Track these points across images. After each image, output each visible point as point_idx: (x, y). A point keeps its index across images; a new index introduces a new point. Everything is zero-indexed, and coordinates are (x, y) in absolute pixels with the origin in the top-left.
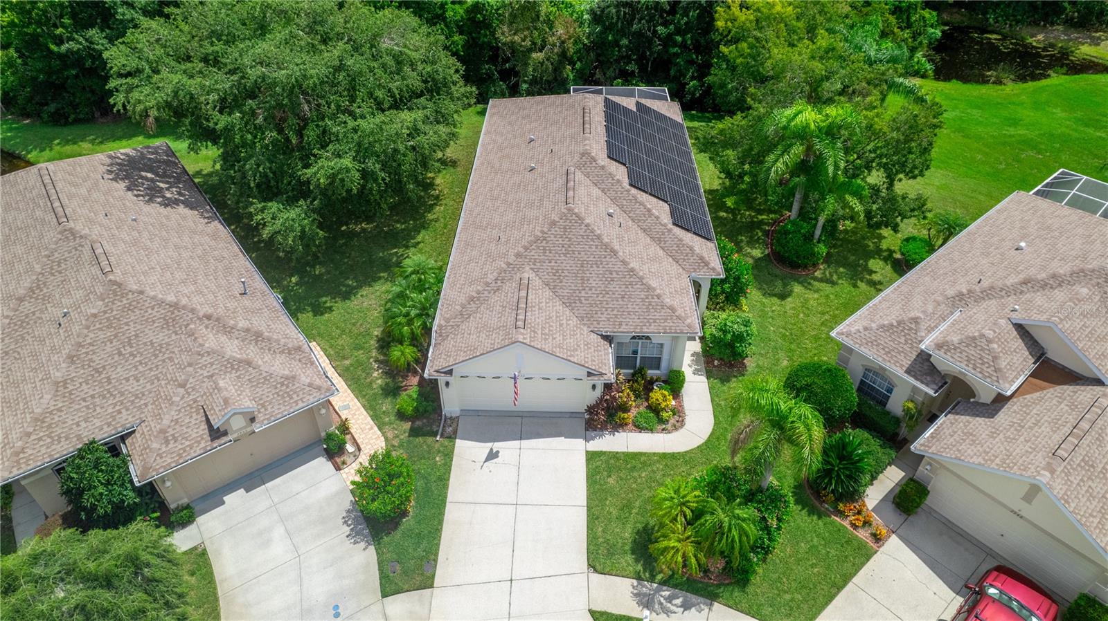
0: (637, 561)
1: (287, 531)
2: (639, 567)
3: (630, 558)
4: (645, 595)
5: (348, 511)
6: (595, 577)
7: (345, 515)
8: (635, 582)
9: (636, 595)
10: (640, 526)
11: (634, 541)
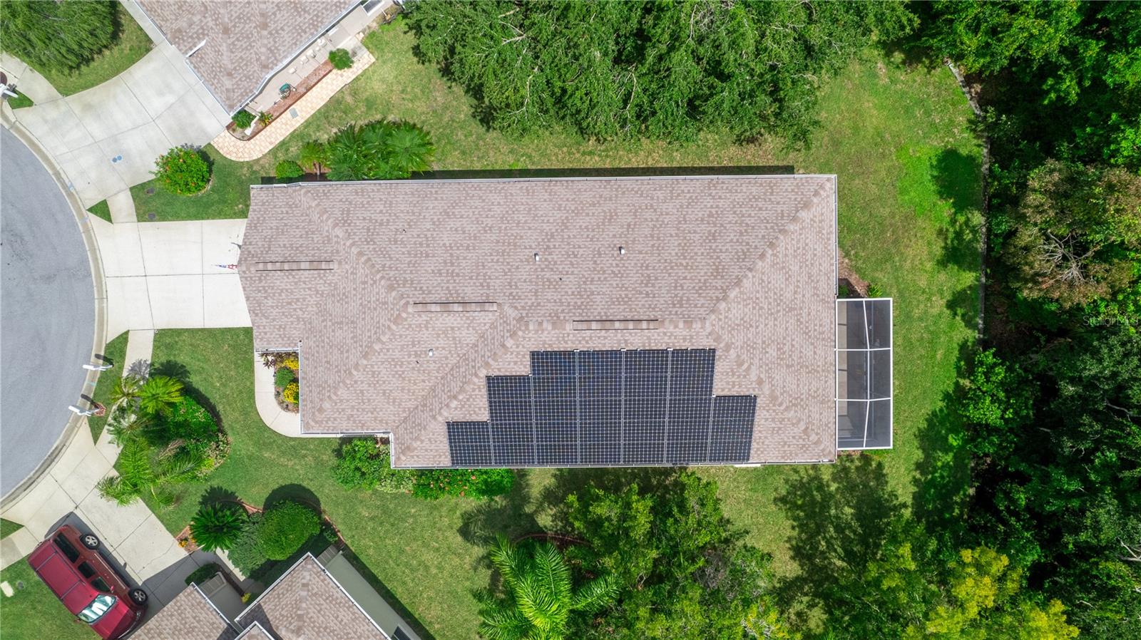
0: (162, 364)
1: (173, 104)
2: (157, 366)
3: (164, 359)
4: (140, 368)
5: (192, 146)
6: (151, 335)
7: (189, 144)
8: (149, 362)
9: (140, 362)
10: (188, 368)
11: (176, 363)
